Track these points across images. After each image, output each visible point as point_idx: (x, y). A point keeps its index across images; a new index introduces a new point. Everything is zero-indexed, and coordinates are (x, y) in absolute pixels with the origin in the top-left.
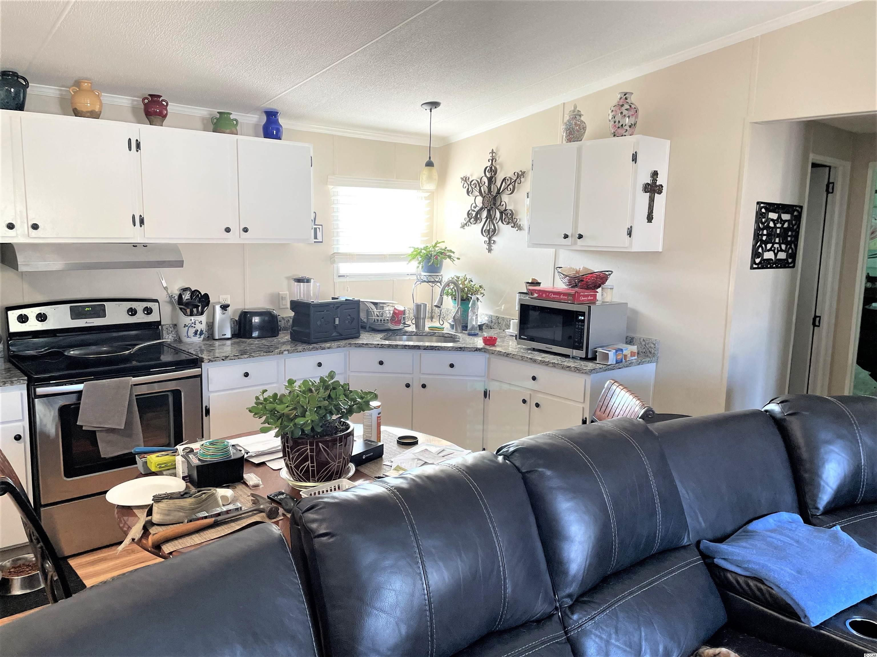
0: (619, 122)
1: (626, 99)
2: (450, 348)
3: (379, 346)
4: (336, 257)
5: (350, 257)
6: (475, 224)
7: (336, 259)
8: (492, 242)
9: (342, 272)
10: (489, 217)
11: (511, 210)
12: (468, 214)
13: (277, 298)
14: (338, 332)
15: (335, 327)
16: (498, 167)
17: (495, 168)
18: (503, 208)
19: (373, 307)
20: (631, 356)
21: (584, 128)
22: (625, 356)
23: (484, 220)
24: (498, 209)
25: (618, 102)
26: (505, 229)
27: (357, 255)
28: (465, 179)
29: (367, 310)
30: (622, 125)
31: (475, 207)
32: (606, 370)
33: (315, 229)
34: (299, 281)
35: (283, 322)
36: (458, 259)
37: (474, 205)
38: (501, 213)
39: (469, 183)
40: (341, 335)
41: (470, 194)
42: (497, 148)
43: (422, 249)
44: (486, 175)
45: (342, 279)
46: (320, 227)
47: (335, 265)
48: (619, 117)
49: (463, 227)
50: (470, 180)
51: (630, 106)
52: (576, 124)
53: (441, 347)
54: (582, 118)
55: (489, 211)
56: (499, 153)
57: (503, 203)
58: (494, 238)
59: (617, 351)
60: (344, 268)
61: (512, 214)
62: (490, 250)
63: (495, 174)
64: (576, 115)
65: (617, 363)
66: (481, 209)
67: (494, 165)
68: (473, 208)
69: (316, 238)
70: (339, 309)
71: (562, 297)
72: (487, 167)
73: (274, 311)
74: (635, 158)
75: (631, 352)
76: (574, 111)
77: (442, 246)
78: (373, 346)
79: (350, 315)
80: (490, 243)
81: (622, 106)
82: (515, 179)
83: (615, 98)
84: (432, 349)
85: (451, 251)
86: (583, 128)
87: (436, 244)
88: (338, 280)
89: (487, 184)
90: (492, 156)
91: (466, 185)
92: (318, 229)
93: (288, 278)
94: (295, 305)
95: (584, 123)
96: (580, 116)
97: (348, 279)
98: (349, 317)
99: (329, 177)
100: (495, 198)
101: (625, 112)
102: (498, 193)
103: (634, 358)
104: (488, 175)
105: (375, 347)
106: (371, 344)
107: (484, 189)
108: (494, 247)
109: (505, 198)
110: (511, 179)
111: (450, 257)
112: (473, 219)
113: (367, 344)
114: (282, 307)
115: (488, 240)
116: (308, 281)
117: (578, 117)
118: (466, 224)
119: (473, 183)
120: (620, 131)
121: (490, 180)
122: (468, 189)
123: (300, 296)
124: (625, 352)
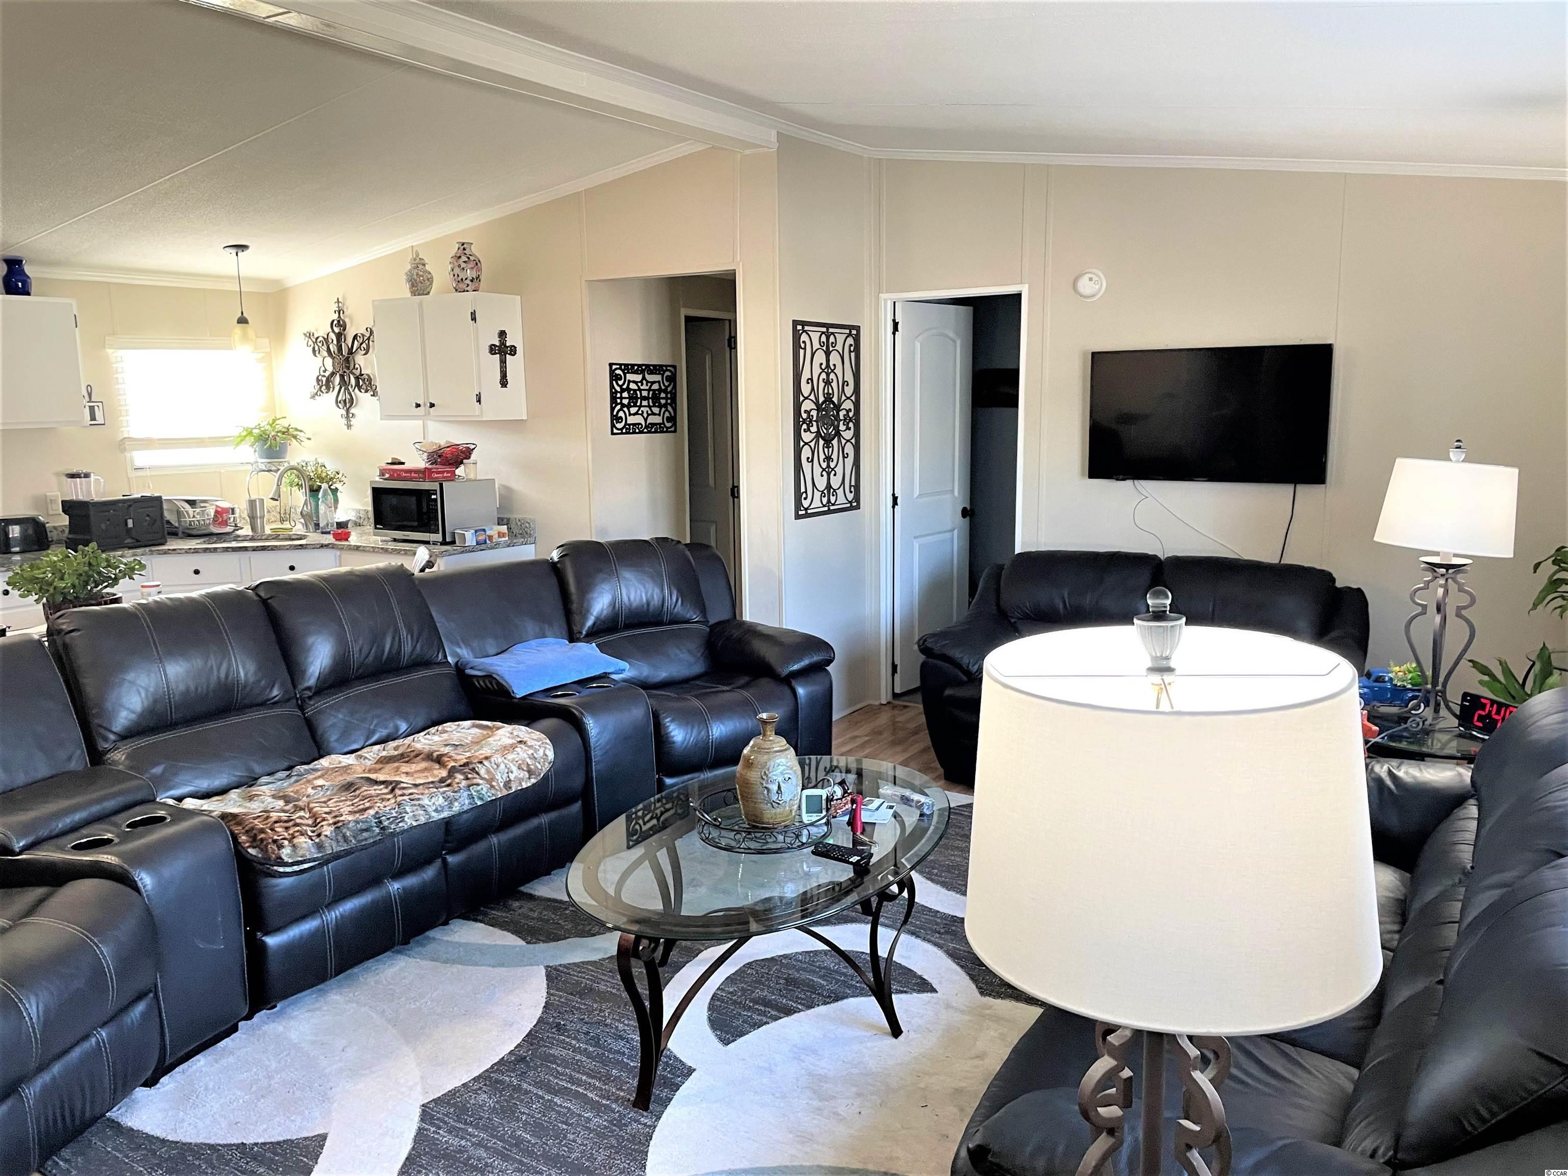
0: (458, 276)
1: (464, 249)
2: (288, 547)
3: (192, 551)
4: (127, 443)
5: (147, 444)
6: (327, 393)
7: (127, 447)
8: (351, 415)
9: (138, 464)
10: (344, 383)
11: (368, 375)
12: (318, 380)
13: (43, 502)
14: (133, 538)
15: (129, 530)
16: (347, 320)
17: (344, 322)
18: (357, 372)
19: (187, 506)
20: (499, 537)
21: (430, 280)
22: (490, 537)
23: (337, 388)
24: (353, 374)
25: (456, 253)
26: (363, 398)
27: (159, 440)
28: (309, 335)
29: (177, 511)
30: (462, 279)
31: (325, 371)
32: (462, 552)
33: (92, 409)
34: (73, 476)
35: (55, 533)
36: (309, 439)
37: (323, 369)
38: (357, 378)
39: (314, 340)
40: (138, 541)
41: (317, 355)
42: (344, 298)
43: (253, 429)
44: (333, 331)
45: (140, 473)
46: (100, 404)
47: (128, 455)
48: (457, 271)
49: (313, 397)
50: (316, 336)
51: (469, 258)
52: (417, 274)
53: (276, 546)
54: (427, 268)
55: (342, 377)
56: (347, 303)
57: (357, 366)
58: (352, 411)
59: (476, 531)
60: (141, 458)
61: (370, 380)
62: (349, 426)
63: (344, 330)
64: (419, 264)
65: (478, 543)
66: (333, 374)
67: (342, 317)
68: (322, 373)
69: (93, 418)
70: (131, 509)
71: (413, 475)
72: (333, 321)
73: (40, 517)
74: (474, 319)
75: (499, 533)
76: (415, 260)
77: (284, 423)
78: (184, 551)
79: (148, 516)
80: (348, 416)
81: (460, 257)
82: (368, 335)
83: (454, 249)
84: (262, 550)
85: (297, 430)
86: (428, 279)
87: (274, 421)
88: (133, 474)
89: (335, 342)
90: (339, 307)
91: (310, 343)
92: (96, 408)
93: (57, 474)
94: (69, 507)
95: (430, 273)
96: (424, 265)
97: (148, 473)
98: (148, 518)
99: (106, 338)
100: (347, 360)
101: (463, 265)
102: (351, 352)
103: (503, 539)
104: (337, 330)
105: (186, 552)
106: (180, 549)
107: (333, 348)
108: (353, 421)
109: (360, 359)
110: (363, 335)
111: (295, 437)
112: (324, 387)
113: (174, 550)
114: (51, 512)
115: (345, 413)
116: (87, 476)
117: (421, 267)
118: (316, 394)
119: (318, 340)
120: (462, 286)
121: (339, 336)
122: (314, 348)
123: (77, 495)
124: (488, 533)
